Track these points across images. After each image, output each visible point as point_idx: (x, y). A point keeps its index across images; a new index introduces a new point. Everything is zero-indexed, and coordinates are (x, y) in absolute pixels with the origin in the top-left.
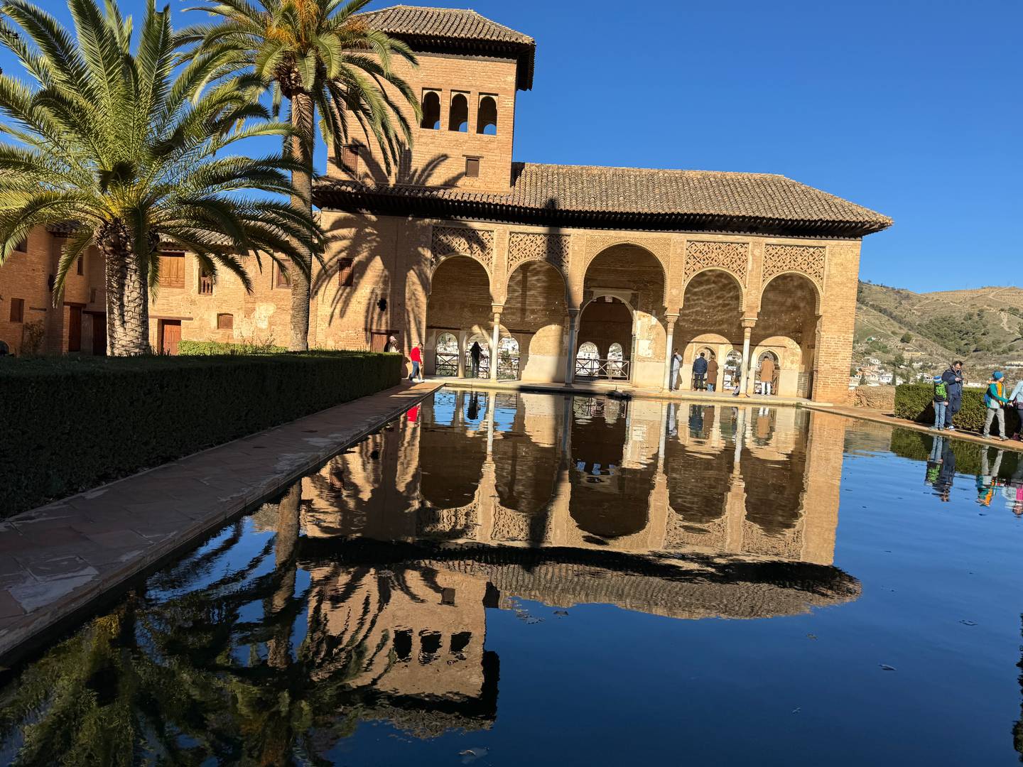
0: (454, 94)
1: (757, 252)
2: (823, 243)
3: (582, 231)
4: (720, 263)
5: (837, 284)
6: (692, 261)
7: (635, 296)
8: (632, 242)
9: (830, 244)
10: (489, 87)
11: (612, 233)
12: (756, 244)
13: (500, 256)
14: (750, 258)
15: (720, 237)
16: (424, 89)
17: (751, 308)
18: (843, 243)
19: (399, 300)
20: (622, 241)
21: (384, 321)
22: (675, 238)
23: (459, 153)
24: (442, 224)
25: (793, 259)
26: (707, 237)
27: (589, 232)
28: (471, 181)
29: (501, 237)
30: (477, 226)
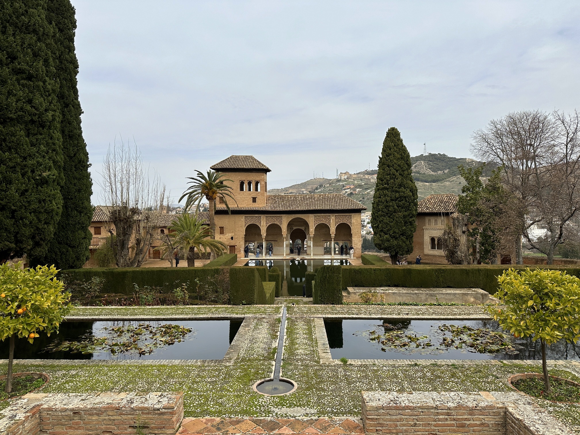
0: (247, 181)
1: (333, 218)
2: (351, 214)
3: (285, 215)
4: (324, 221)
5: (355, 225)
6: (316, 221)
7: (305, 228)
8: (299, 217)
9: (353, 214)
10: (257, 179)
11: (293, 215)
12: (333, 216)
13: (263, 223)
14: (331, 219)
15: (323, 214)
16: (239, 181)
17: (333, 233)
18: (356, 214)
19: (236, 237)
20: (296, 217)
21: (233, 243)
22: (311, 215)
23: (250, 197)
24: (247, 216)
25: (343, 219)
26: (319, 215)
27: (287, 215)
28: (254, 204)
29: (263, 218)
30: (256, 215)
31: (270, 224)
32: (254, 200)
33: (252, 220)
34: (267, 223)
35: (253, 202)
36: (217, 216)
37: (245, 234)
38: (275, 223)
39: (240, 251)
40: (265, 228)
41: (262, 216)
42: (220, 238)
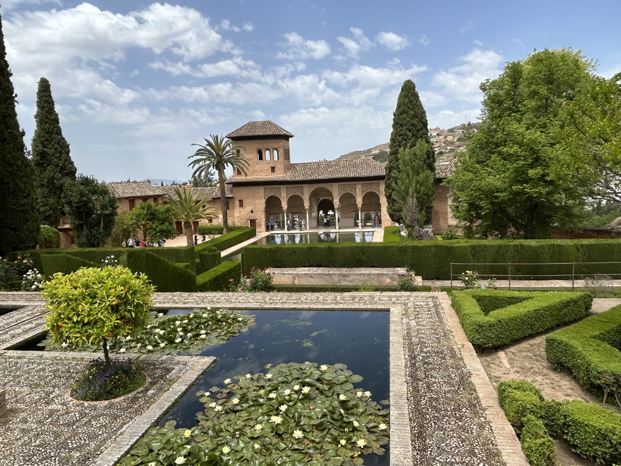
0: (266, 149)
2: (379, 181)
3: (306, 185)
4: (349, 190)
6: (340, 191)
7: (333, 198)
8: (322, 186)
11: (314, 185)
12: (359, 184)
13: (284, 194)
14: (357, 188)
15: (347, 183)
16: (257, 149)
17: (359, 203)
19: (256, 209)
20: (319, 187)
21: (253, 217)
22: (334, 184)
23: (269, 166)
24: (266, 187)
25: (371, 187)
26: (343, 184)
29: (284, 189)
30: (276, 186)
31: (291, 195)
32: (273, 169)
33: (272, 192)
34: (287, 195)
35: (272, 172)
37: (265, 207)
38: (296, 194)
39: (260, 225)
40: (286, 200)
41: (282, 187)
42: (240, 212)
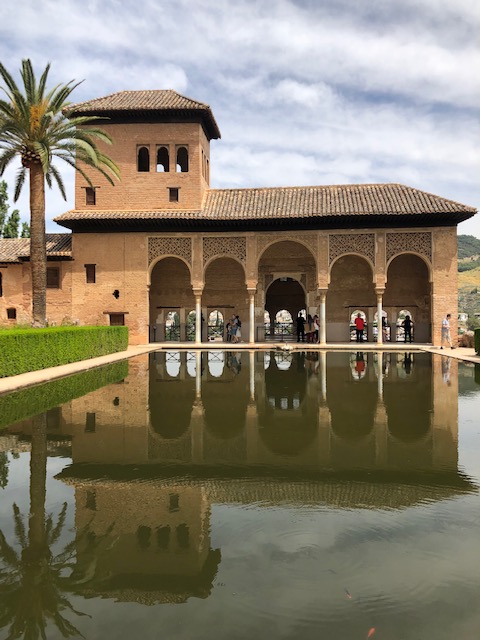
0: (159, 147)
1: (381, 240)
2: (429, 230)
3: (252, 234)
5: (441, 259)
6: (334, 250)
7: (304, 276)
8: (290, 238)
9: (434, 230)
10: (183, 139)
11: (275, 234)
12: (380, 235)
13: (197, 255)
14: (376, 244)
15: (353, 231)
16: (138, 145)
17: (380, 280)
18: (443, 228)
19: (128, 290)
20: (283, 239)
21: (117, 306)
22: (320, 233)
23: (164, 186)
24: (154, 235)
25: (408, 243)
26: (343, 232)
27: (258, 235)
28: (174, 204)
29: (197, 241)
30: (179, 235)
31: (214, 257)
32: (174, 194)
33: (168, 246)
34: (206, 256)
35: (171, 200)
36: (80, 236)
37: (149, 283)
38: (228, 255)
39: (136, 327)
40: (202, 269)
41: (193, 236)
42: (86, 294)
